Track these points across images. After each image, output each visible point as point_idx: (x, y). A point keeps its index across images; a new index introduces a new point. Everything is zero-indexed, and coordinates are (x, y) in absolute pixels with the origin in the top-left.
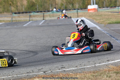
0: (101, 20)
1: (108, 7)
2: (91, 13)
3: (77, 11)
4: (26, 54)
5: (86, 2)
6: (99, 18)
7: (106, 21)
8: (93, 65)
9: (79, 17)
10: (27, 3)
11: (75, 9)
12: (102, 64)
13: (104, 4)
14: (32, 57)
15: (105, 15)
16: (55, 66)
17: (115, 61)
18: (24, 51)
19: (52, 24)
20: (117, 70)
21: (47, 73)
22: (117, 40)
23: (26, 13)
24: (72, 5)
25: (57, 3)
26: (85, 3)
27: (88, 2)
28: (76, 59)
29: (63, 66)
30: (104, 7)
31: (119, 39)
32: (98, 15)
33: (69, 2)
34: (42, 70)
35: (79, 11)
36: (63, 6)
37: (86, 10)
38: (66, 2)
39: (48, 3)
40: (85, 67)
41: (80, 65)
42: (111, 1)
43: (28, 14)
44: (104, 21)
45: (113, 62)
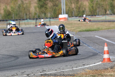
0: (72, 29)
1: (76, 17)
2: (61, 21)
3: (50, 20)
4: (8, 58)
5: (57, 11)
6: (70, 27)
7: (77, 29)
8: (71, 69)
9: (51, 25)
10: (4, 12)
11: (47, 18)
12: (79, 68)
13: (73, 13)
14: (14, 61)
15: (75, 24)
16: (37, 69)
17: (90, 65)
18: (6, 56)
19: (28, 31)
20: (93, 74)
21: (31, 76)
22: (89, 46)
23: (3, 21)
24: (44, 14)
25: (31, 12)
26: (56, 13)
27: (58, 12)
28: (55, 63)
29: (43, 70)
30: (73, 17)
31: (90, 45)
32: (69, 24)
33: (42, 12)
34: (25, 73)
35: (51, 19)
36: (36, 15)
37: (57, 19)
38: (39, 12)
39: (23, 13)
40: (64, 70)
41: (59, 68)
42: (79, 12)
43: (5, 22)
44: (75, 29)
45: (88, 66)
